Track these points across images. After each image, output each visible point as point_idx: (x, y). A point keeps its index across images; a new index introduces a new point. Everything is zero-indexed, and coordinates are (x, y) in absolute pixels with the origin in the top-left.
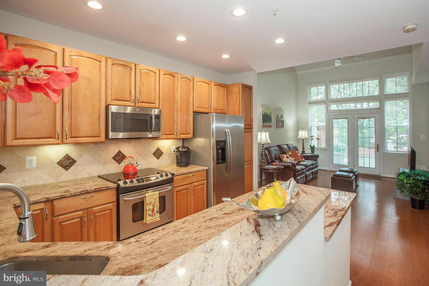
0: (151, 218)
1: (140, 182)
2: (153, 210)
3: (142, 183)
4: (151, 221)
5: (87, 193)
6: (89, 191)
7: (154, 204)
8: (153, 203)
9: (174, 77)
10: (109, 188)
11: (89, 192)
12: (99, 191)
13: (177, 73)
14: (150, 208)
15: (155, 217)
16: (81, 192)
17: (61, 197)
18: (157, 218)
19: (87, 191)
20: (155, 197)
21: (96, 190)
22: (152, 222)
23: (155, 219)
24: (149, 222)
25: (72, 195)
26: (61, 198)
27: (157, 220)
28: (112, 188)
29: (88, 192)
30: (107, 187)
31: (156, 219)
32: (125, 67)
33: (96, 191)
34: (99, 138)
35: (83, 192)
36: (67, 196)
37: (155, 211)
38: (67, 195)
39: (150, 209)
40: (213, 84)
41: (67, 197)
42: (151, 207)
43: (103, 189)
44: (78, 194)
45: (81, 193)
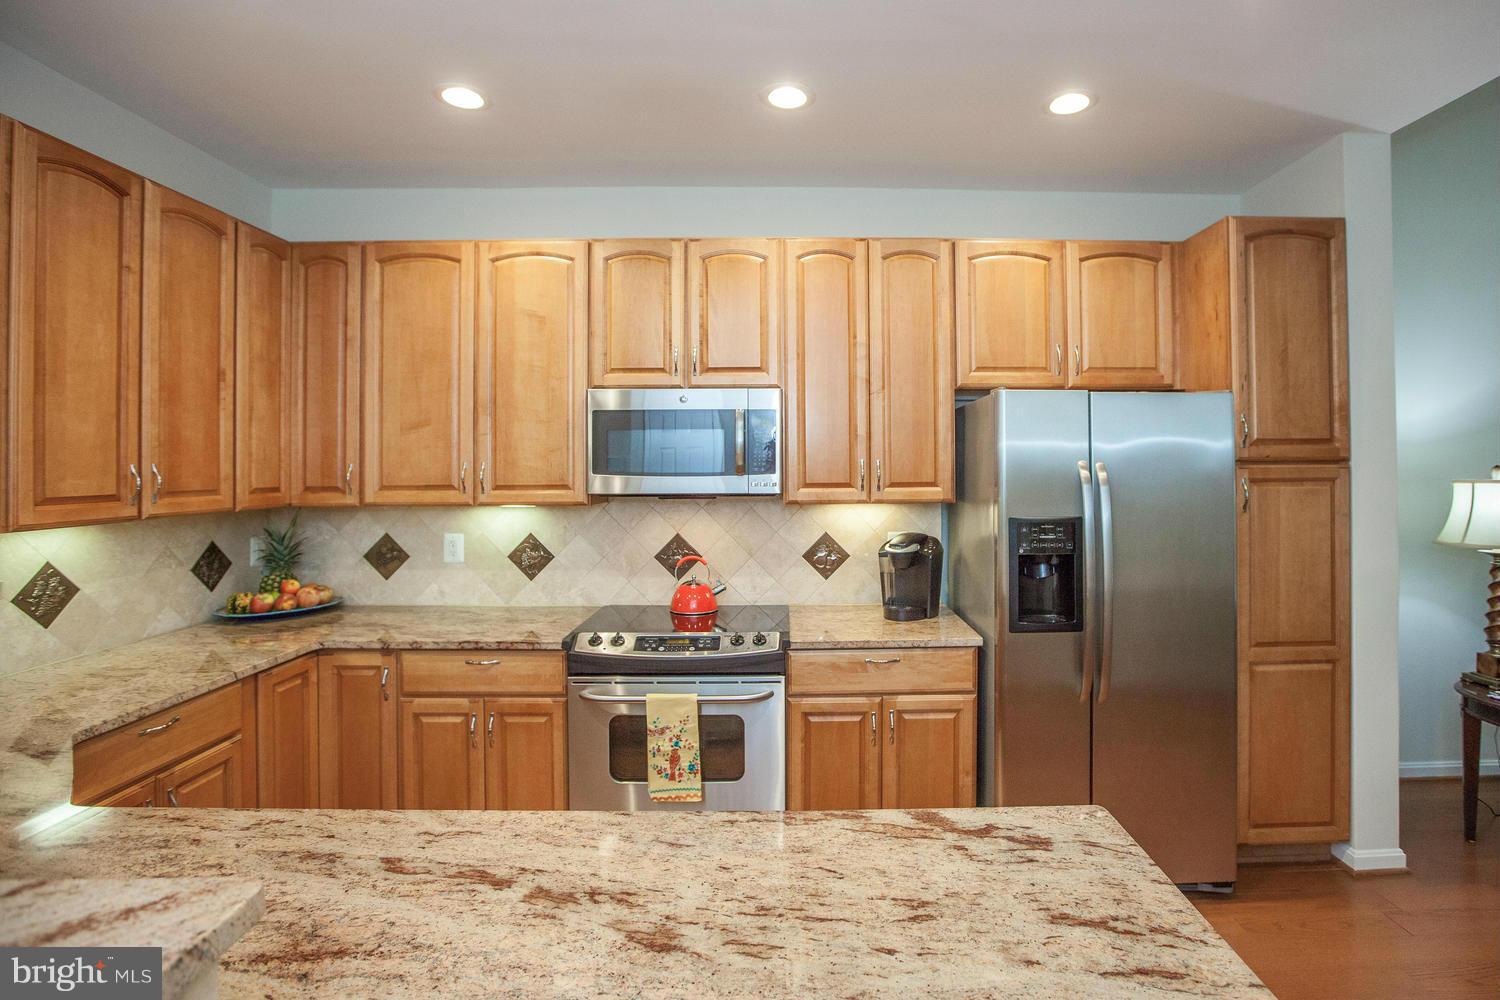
0: (664, 783)
1: (645, 649)
2: (674, 759)
3: (648, 655)
4: (665, 795)
5: (476, 649)
6: (480, 645)
7: (678, 737)
8: (676, 731)
9: (852, 258)
10: (537, 646)
11: (482, 649)
12: (507, 649)
13: (862, 240)
14: (661, 748)
15: (679, 786)
16: (460, 643)
17: (414, 646)
18: (692, 793)
19: (477, 643)
20: (682, 711)
21: (501, 646)
22: (670, 800)
23: (683, 794)
24: (658, 795)
25: (440, 647)
26: (413, 649)
27: (689, 800)
28: (546, 650)
29: (478, 648)
30: (532, 644)
31: (687, 792)
32: (649, 259)
33: (500, 649)
34: (570, 492)
35: (466, 646)
36: (427, 647)
37: (685, 763)
38: (426, 643)
39: (659, 750)
40: (1072, 253)
41: (426, 650)
42: (667, 747)
43: (521, 648)
44: (453, 647)
45: (460, 647)
